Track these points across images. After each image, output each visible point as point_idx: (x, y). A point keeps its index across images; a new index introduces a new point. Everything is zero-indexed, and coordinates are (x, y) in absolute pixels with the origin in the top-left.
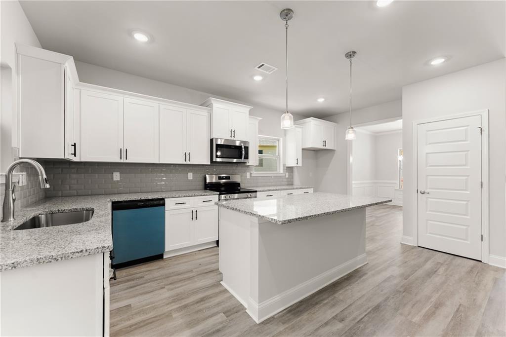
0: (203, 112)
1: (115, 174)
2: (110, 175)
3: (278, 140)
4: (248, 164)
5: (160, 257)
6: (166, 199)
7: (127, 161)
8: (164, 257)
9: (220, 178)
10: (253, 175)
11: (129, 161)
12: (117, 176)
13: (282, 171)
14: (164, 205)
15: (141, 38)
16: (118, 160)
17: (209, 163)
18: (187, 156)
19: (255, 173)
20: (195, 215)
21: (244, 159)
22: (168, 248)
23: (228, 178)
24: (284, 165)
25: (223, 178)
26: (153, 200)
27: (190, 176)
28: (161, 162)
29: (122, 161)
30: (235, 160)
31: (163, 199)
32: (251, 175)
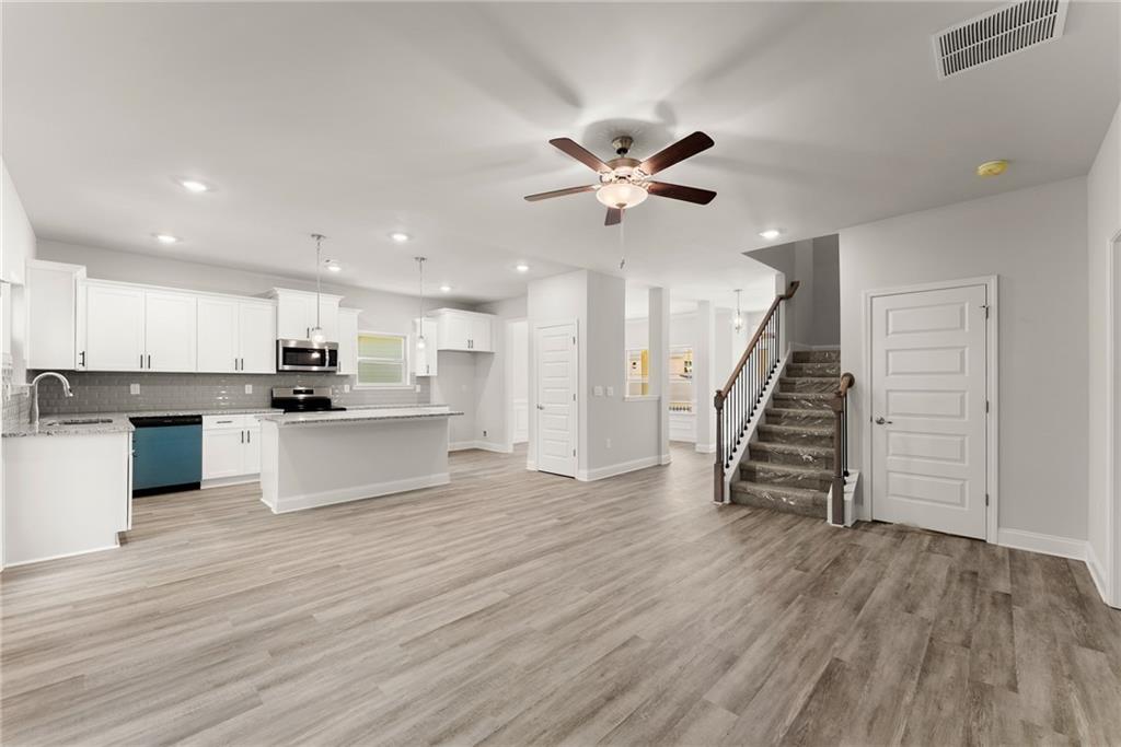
0: (265, 307)
1: (132, 386)
2: (125, 388)
3: (405, 338)
4: (338, 373)
5: (196, 486)
6: (204, 417)
7: (150, 370)
8: (202, 488)
9: (296, 392)
10: (354, 388)
11: (153, 369)
12: (135, 389)
13: (408, 384)
14: (200, 423)
16: (139, 370)
17: (275, 372)
18: (239, 362)
19: (358, 385)
20: (245, 437)
21: (330, 365)
22: (205, 475)
23: (307, 392)
24: (413, 374)
25: (300, 392)
26: (184, 417)
27: (249, 389)
28: (200, 371)
29: (143, 370)
30: (315, 368)
31: (200, 417)
32: (351, 388)
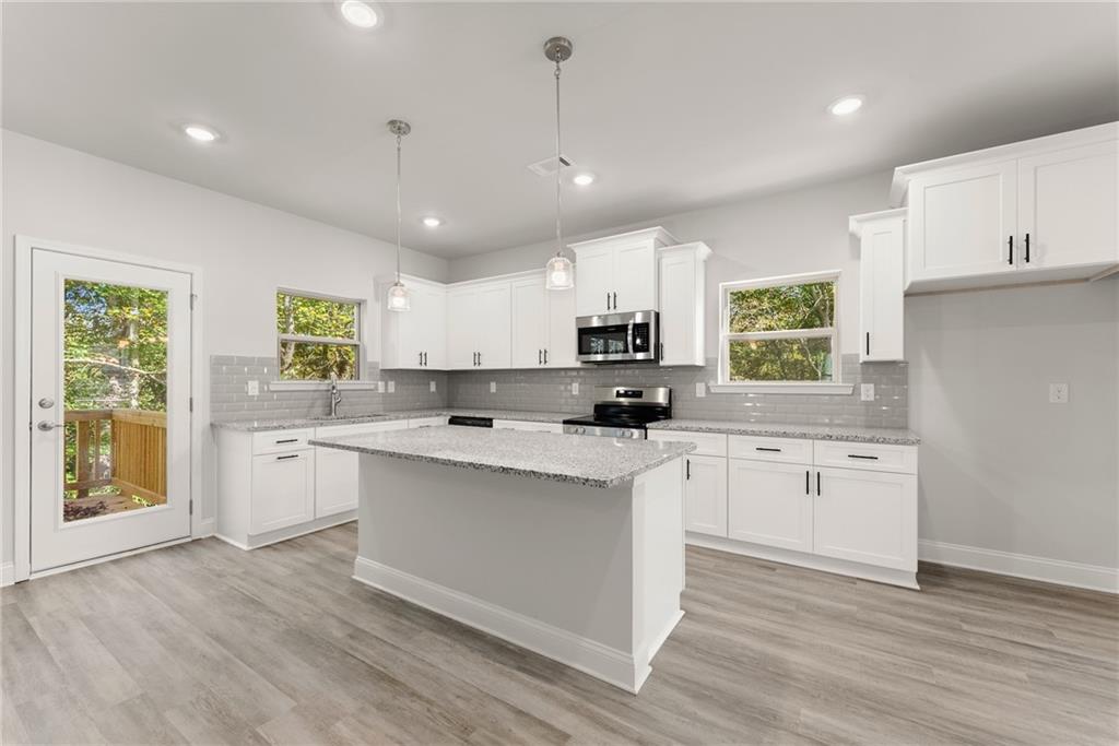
4: (664, 363)
13: (840, 379)
15: (431, 223)
27: (575, 388)
28: (514, 367)
32: (708, 388)
